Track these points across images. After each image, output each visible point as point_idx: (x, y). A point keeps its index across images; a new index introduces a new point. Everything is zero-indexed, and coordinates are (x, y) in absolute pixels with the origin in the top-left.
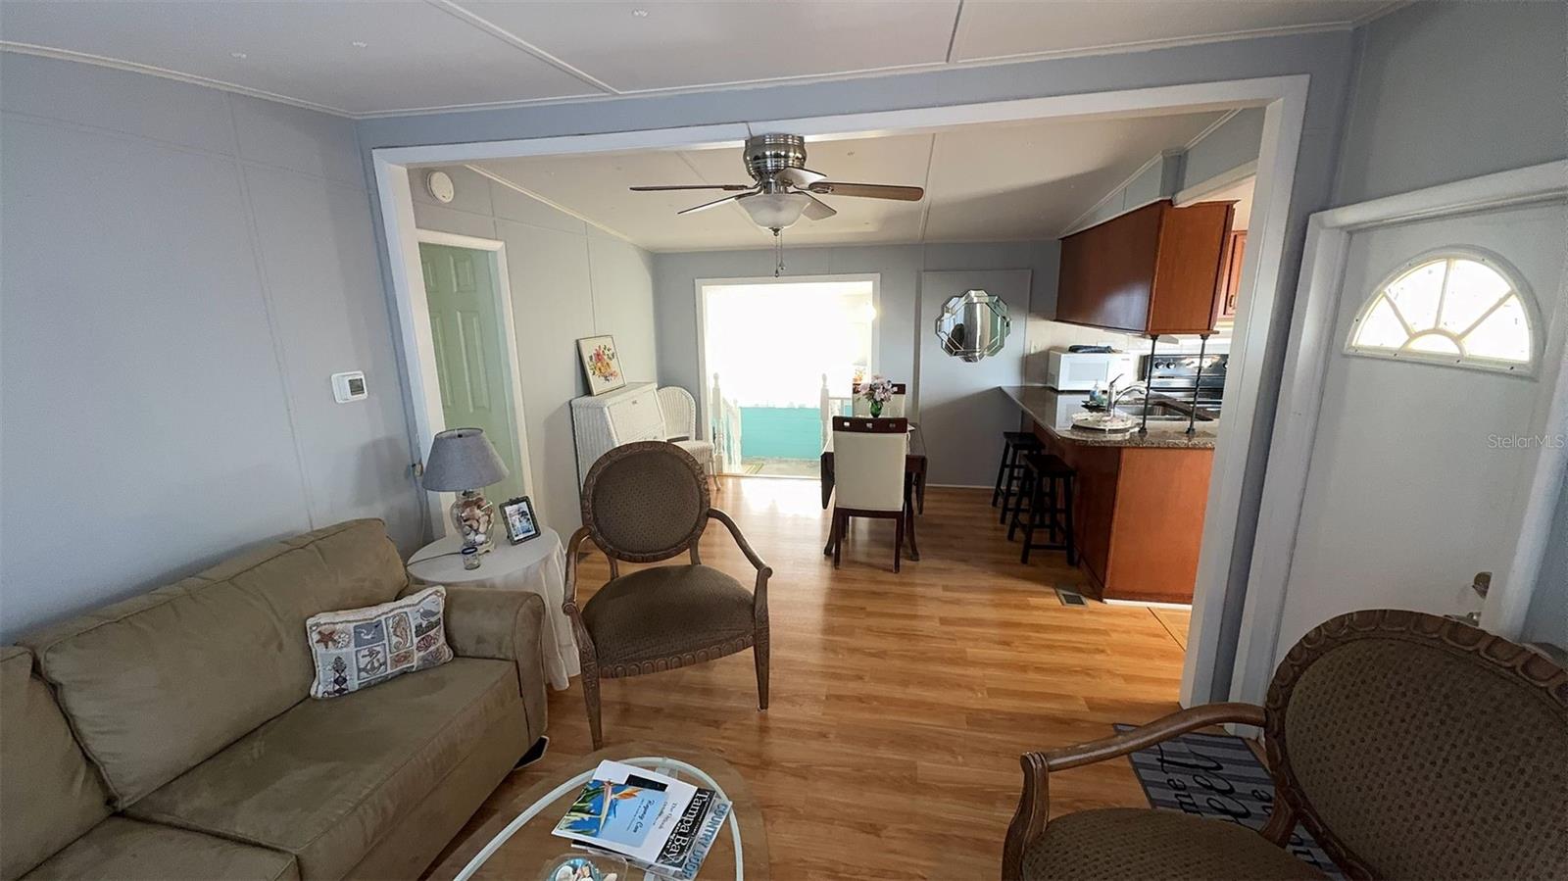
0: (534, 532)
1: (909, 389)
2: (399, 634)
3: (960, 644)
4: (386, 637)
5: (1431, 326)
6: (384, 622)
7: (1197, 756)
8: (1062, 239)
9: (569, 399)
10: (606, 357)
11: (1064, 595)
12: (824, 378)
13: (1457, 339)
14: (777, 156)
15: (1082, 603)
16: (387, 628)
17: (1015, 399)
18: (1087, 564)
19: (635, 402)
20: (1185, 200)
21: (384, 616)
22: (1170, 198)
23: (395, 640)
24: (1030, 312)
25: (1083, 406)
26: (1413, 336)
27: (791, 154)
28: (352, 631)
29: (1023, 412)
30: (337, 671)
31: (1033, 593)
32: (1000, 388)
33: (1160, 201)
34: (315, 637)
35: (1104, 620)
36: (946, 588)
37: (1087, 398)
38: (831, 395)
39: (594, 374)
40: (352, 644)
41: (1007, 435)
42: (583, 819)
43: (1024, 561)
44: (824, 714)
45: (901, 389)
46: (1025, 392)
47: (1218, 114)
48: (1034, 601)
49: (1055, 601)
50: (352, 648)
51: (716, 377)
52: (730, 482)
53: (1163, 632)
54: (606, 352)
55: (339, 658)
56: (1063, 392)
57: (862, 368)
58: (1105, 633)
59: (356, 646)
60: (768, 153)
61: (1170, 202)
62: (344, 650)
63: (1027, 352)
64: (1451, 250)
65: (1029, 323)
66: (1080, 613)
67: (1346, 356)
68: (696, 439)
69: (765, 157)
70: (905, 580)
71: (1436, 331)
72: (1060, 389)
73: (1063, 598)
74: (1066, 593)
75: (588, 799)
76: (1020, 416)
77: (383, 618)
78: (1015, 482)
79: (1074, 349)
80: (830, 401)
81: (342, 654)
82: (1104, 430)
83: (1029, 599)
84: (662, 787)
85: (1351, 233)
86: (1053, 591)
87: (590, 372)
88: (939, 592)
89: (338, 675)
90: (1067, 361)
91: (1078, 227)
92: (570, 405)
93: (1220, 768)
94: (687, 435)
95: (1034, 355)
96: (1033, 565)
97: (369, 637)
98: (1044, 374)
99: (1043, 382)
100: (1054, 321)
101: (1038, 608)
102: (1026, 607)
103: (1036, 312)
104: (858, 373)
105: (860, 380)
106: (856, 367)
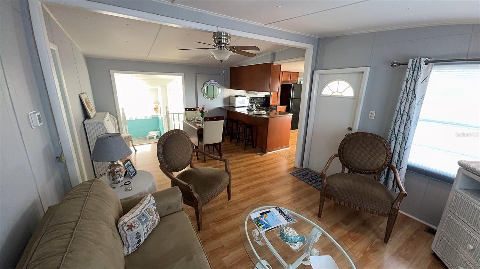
2: (151, 215)
3: (253, 170)
4: (149, 218)
5: (336, 91)
6: (144, 213)
7: (305, 173)
8: (231, 68)
10: (88, 102)
13: (341, 93)
14: (226, 39)
15: (264, 155)
16: (147, 214)
20: (275, 63)
21: (144, 210)
22: (272, 62)
23: (151, 217)
26: (333, 93)
27: (229, 39)
28: (138, 220)
30: (138, 238)
31: (254, 155)
32: (219, 107)
33: (270, 63)
34: (126, 228)
35: (270, 157)
36: (236, 160)
37: (247, 108)
38: (170, 112)
39: (89, 109)
40: (141, 225)
42: (264, 226)
44: (244, 194)
47: (286, 46)
48: (255, 157)
49: (259, 156)
50: (141, 226)
51: (123, 109)
55: (138, 232)
57: (157, 104)
58: (272, 159)
59: (142, 225)
60: (223, 38)
62: (139, 228)
63: (224, 97)
64: (339, 79)
65: (225, 90)
66: (265, 157)
67: (321, 96)
69: (222, 39)
71: (337, 92)
72: (236, 106)
74: (259, 154)
75: (258, 222)
77: (143, 212)
79: (237, 96)
81: (138, 230)
83: (254, 157)
84: (269, 211)
85: (320, 75)
86: (256, 154)
88: (235, 161)
89: (138, 239)
90: (237, 99)
91: (237, 65)
92: (84, 123)
93: (308, 174)
95: (226, 98)
96: (247, 150)
97: (144, 220)
98: (230, 103)
99: (230, 105)
100: (230, 89)
101: (257, 158)
102: (255, 159)
103: (226, 86)
104: (156, 106)
105: (157, 108)
106: (155, 104)
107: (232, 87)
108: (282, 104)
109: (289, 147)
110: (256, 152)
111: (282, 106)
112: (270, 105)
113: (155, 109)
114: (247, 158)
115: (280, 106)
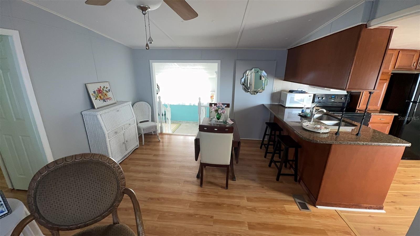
0: (7, 212)
1: (231, 105)
8: (288, 50)
9: (80, 112)
10: (104, 92)
11: (299, 203)
12: (200, 99)
15: (307, 209)
17: (268, 108)
18: (303, 182)
19: (118, 111)
20: (374, 25)
22: (365, 23)
24: (275, 77)
25: (298, 115)
29: (271, 113)
32: (263, 105)
33: (361, 24)
35: (321, 221)
39: (96, 99)
41: (266, 123)
43: (278, 179)
45: (228, 106)
46: (272, 106)
48: (287, 207)
49: (296, 208)
52: (166, 137)
53: (349, 230)
54: (105, 89)
56: (287, 107)
57: (213, 93)
61: (366, 26)
63: (273, 92)
65: (274, 81)
66: (308, 216)
68: (152, 121)
70: (231, 194)
73: (298, 204)
74: (300, 201)
76: (270, 114)
78: (266, 136)
79: (291, 92)
80: (202, 107)
82: (320, 133)
83: (285, 206)
86: (293, 199)
87: (93, 99)
90: (289, 96)
92: (82, 114)
94: (148, 120)
95: (275, 93)
98: (280, 100)
99: (279, 103)
100: (284, 80)
101: (289, 213)
102: (284, 212)
103: (277, 76)
104: (212, 94)
105: (213, 97)
106: (212, 92)
107: (287, 79)
108: (385, 108)
109: (381, 208)
110: (295, 195)
111: (384, 114)
112: (357, 108)
113: (211, 97)
114: (267, 205)
115: (379, 113)
